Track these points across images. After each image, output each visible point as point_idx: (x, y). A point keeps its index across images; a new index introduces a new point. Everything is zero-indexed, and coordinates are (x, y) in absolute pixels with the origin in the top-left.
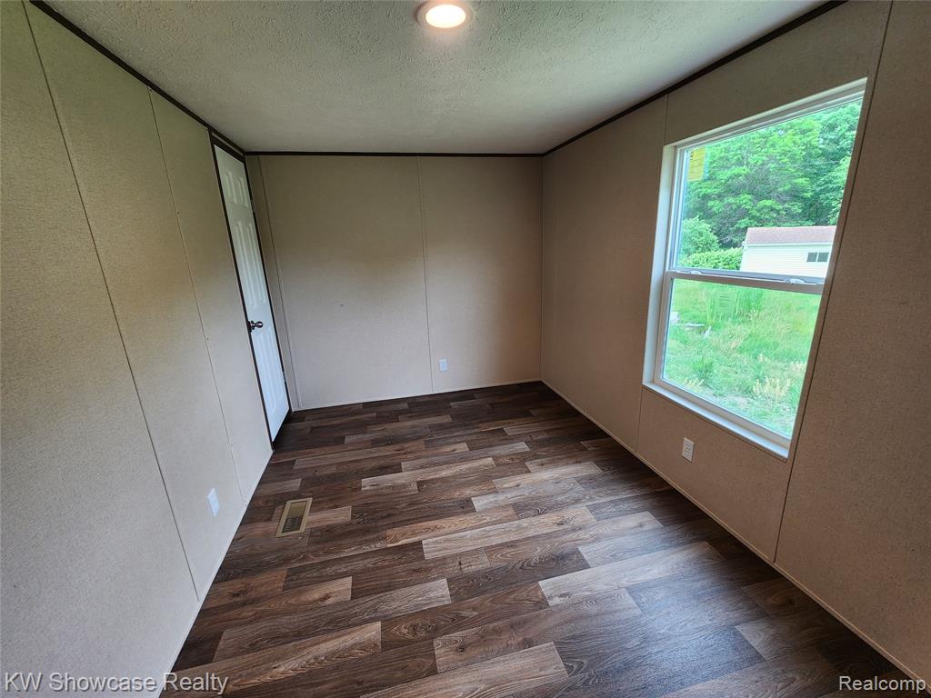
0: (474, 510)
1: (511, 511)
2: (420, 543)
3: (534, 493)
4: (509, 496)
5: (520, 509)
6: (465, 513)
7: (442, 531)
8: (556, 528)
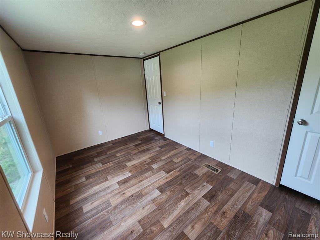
0: (157, 188)
1: (143, 193)
2: (168, 173)
3: (135, 206)
4: (146, 200)
5: (140, 195)
6: (160, 187)
7: (164, 178)
8: (126, 191)
